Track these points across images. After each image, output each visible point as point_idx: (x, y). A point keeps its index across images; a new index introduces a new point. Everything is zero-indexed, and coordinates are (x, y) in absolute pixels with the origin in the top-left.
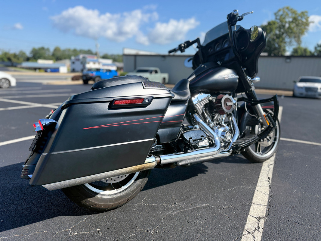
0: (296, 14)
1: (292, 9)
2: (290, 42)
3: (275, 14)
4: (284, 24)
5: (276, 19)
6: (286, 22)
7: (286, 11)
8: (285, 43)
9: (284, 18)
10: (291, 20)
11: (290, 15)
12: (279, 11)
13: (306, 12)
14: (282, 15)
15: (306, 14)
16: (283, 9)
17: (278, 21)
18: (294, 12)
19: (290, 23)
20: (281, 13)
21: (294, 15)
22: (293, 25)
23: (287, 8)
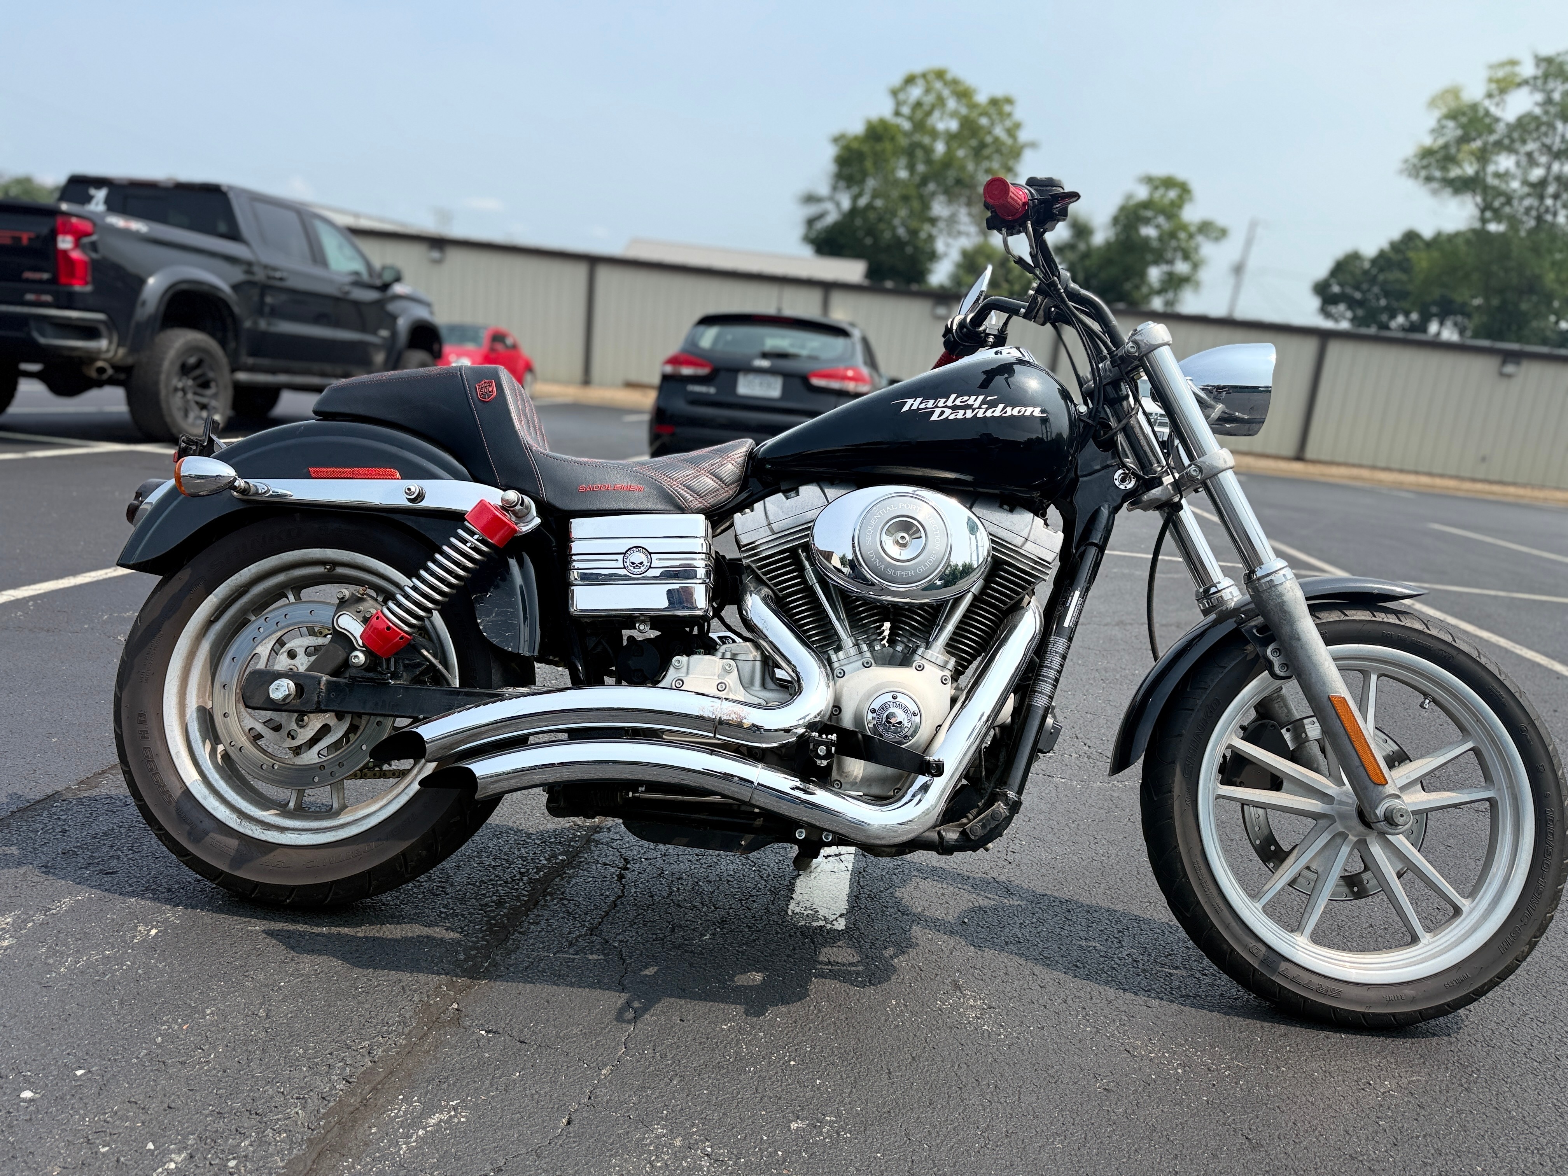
0: (973, 106)
1: (955, 82)
2: (952, 220)
3: (895, 93)
4: (926, 140)
5: (897, 114)
6: (934, 134)
7: (938, 85)
8: (933, 221)
9: (929, 114)
10: (954, 125)
11: (952, 104)
12: (910, 80)
13: (1009, 101)
14: (918, 104)
15: (1007, 108)
16: (924, 76)
17: (906, 125)
18: (964, 95)
19: (951, 138)
20: (916, 92)
21: (964, 111)
22: (961, 153)
23: (940, 75)
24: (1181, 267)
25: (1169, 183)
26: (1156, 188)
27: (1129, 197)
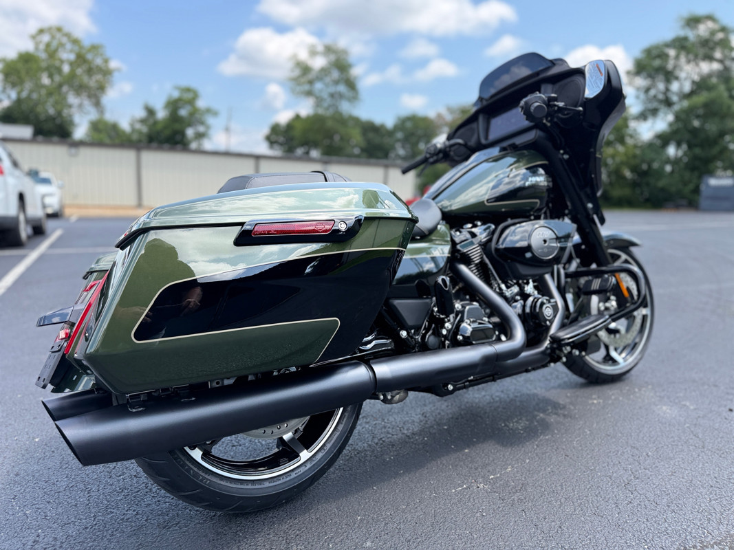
0: (81, 47)
1: (69, 34)
3: (33, 37)
4: (57, 64)
5: (37, 48)
6: (62, 61)
7: (58, 35)
8: (70, 106)
9: (56, 51)
10: (72, 57)
12: (41, 31)
15: (101, 50)
18: (75, 42)
21: (77, 49)
22: (79, 71)
23: (59, 29)
24: (201, 129)
25: (188, 90)
26: (183, 92)
27: (170, 96)
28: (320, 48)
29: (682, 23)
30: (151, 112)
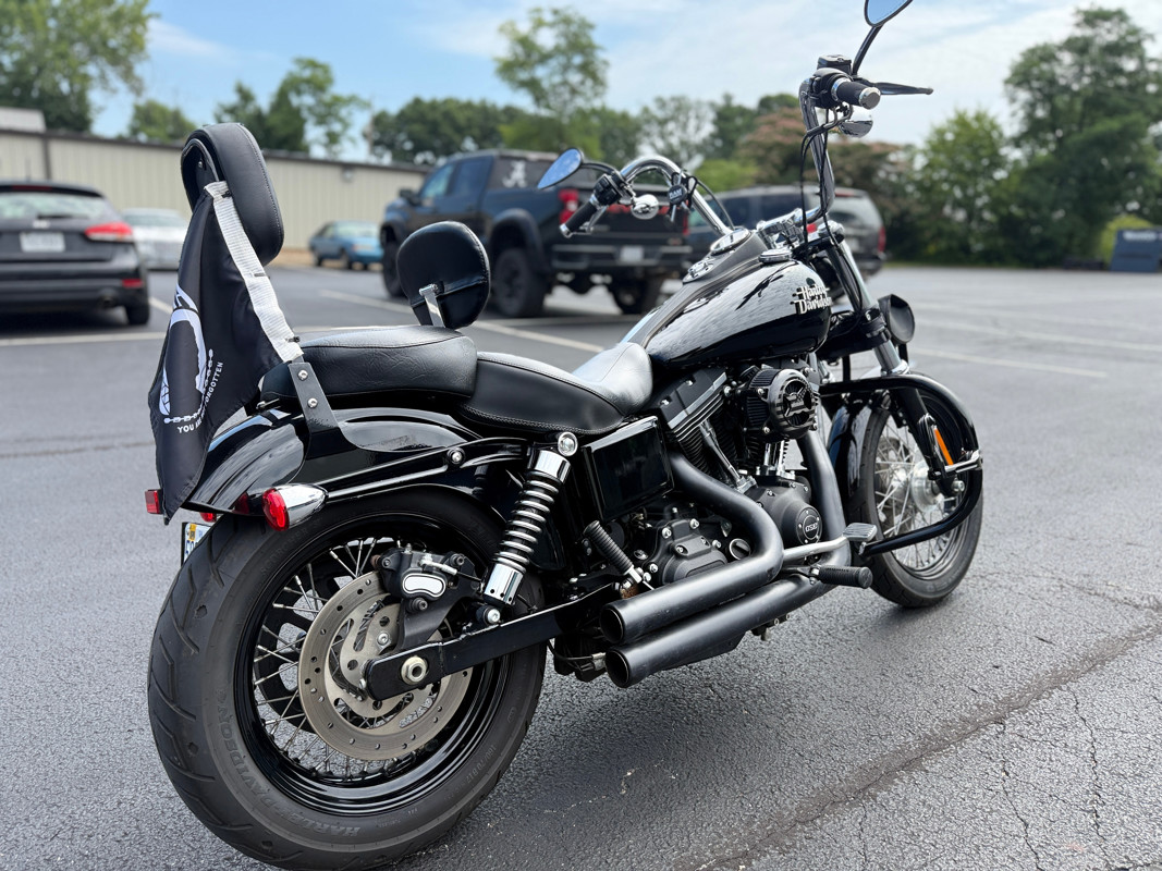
24: (337, 127)
25: (313, 64)
26: (305, 68)
27: (291, 74)
28: (548, 17)
29: (1080, 18)
30: (246, 96)
